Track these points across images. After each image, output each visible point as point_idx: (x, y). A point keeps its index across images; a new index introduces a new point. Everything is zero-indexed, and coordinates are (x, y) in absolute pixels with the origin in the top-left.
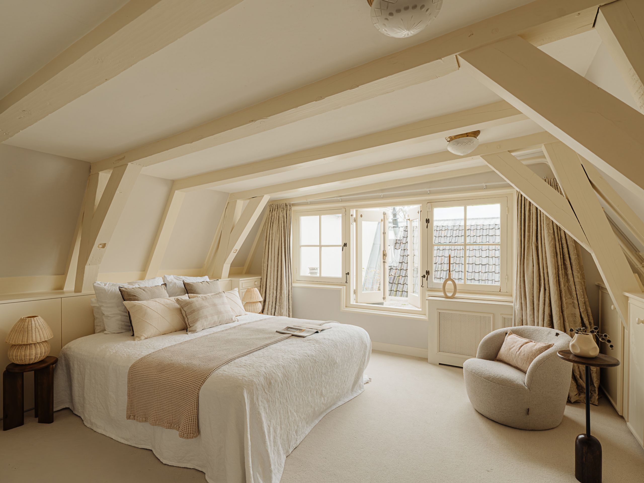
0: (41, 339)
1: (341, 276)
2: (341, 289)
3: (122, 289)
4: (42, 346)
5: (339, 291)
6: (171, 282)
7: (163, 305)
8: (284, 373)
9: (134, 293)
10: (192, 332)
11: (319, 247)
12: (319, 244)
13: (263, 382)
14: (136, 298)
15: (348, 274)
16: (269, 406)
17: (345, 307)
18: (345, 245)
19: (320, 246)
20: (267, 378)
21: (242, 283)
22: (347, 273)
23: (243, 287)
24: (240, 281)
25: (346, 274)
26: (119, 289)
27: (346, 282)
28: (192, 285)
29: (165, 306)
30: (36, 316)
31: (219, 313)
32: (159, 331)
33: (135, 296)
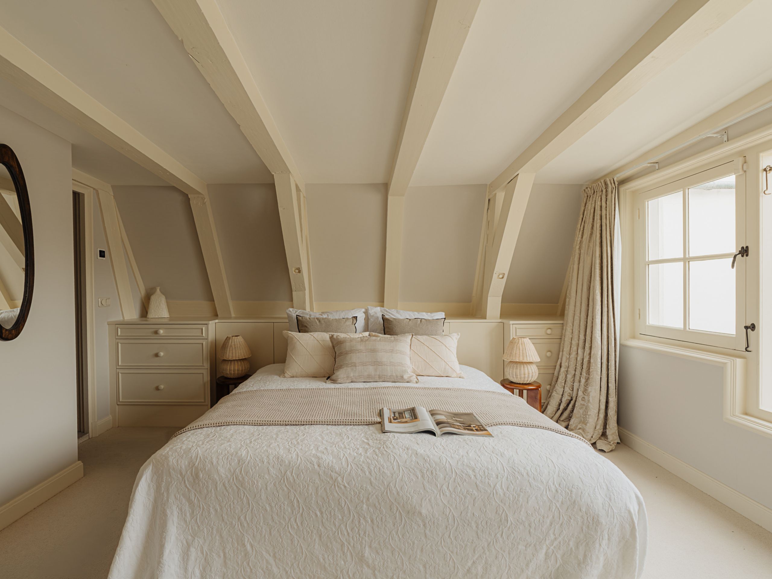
0: (232, 357)
1: (734, 332)
2: (726, 363)
3: (300, 318)
4: (236, 364)
5: (721, 369)
6: (373, 316)
7: (318, 341)
8: (235, 471)
9: (307, 323)
10: (332, 382)
11: (682, 263)
12: (682, 256)
13: (183, 467)
14: (307, 329)
15: (753, 327)
16: (193, 512)
17: (737, 413)
18: (744, 251)
19: (686, 260)
20: (194, 465)
21: (516, 328)
22: (749, 324)
23: (517, 335)
24: (511, 326)
25: (746, 328)
26: (297, 317)
27: (746, 349)
28: (391, 321)
29: (320, 343)
30: (239, 336)
31: (377, 363)
32: (306, 372)
33: (306, 326)
